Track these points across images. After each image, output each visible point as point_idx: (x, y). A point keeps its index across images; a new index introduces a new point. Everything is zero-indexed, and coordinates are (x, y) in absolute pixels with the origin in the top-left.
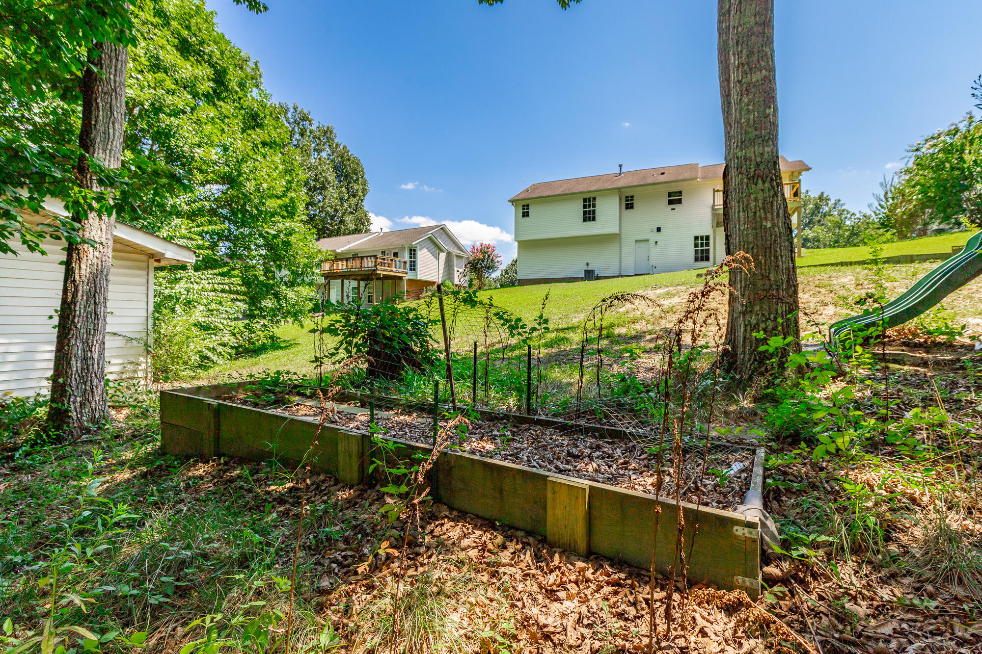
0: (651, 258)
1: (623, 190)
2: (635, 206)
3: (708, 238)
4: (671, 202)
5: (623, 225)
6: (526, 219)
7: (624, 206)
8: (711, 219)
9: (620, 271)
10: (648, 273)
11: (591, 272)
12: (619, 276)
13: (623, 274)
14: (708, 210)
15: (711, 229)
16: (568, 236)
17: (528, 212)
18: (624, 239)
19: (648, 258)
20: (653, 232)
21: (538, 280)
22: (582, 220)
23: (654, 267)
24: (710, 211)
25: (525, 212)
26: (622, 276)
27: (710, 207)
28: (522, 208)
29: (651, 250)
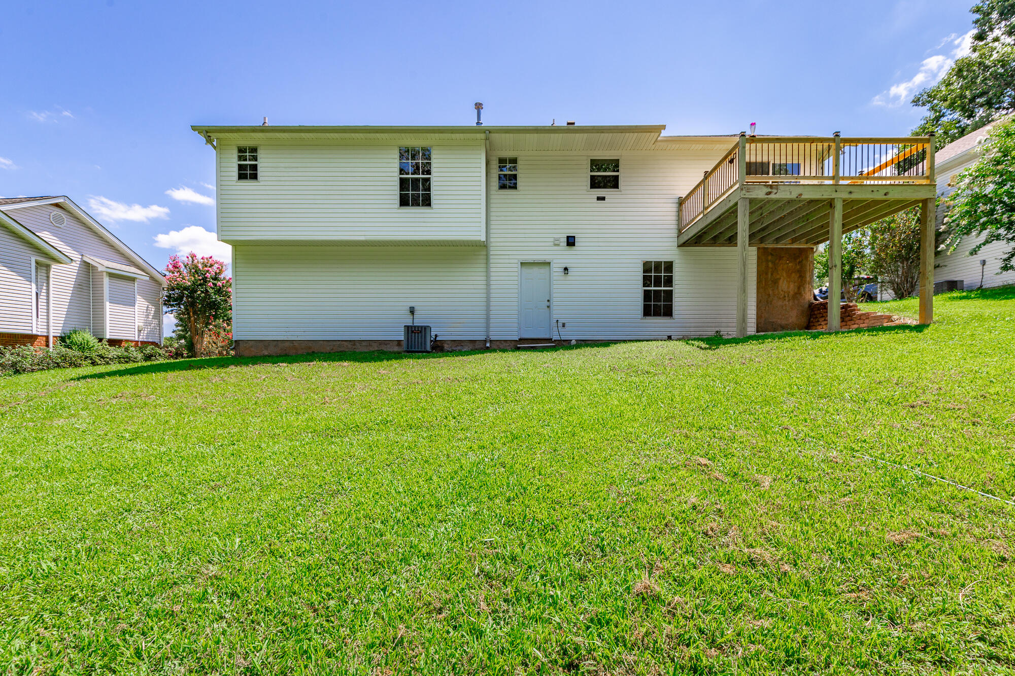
0: (555, 303)
1: (494, 136)
2: (520, 182)
3: (669, 266)
4: (595, 183)
5: (494, 225)
6: (248, 184)
7: (495, 183)
8: (675, 227)
9: (488, 331)
10: (547, 336)
11: (421, 332)
12: (485, 341)
13: (493, 338)
14: (672, 208)
15: (676, 248)
16: (362, 238)
17: (255, 167)
18: (496, 257)
19: (548, 304)
20: (558, 245)
21: (287, 344)
22: (398, 202)
23: (560, 325)
24: (675, 209)
25: (246, 165)
26: (491, 341)
27: (677, 201)
28: (235, 154)
29: (555, 287)
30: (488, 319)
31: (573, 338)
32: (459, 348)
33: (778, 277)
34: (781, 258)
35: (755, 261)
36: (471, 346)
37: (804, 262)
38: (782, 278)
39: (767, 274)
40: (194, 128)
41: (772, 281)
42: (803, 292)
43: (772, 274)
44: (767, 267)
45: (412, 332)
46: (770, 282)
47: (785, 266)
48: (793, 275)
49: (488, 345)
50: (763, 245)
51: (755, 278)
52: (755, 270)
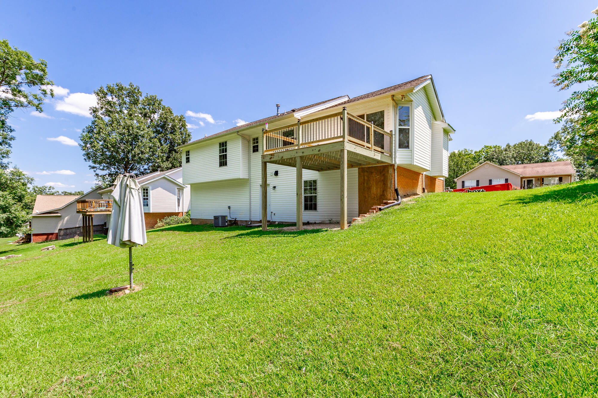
0: (271, 204)
3: (315, 183)
5: (252, 169)
6: (188, 164)
7: (251, 149)
9: (250, 216)
12: (249, 221)
13: (252, 220)
15: (318, 173)
17: (189, 158)
18: (254, 183)
20: (272, 176)
21: (201, 220)
22: (219, 165)
23: (273, 214)
28: (185, 154)
29: (271, 196)
30: (250, 211)
31: (277, 221)
32: (242, 224)
33: (371, 185)
34: (372, 173)
36: (245, 223)
37: (386, 174)
38: (373, 185)
39: (364, 184)
41: (367, 188)
42: (386, 194)
43: (367, 184)
44: (364, 179)
46: (366, 189)
47: (375, 178)
48: (380, 183)
49: (250, 223)
51: (357, 187)
52: (357, 182)
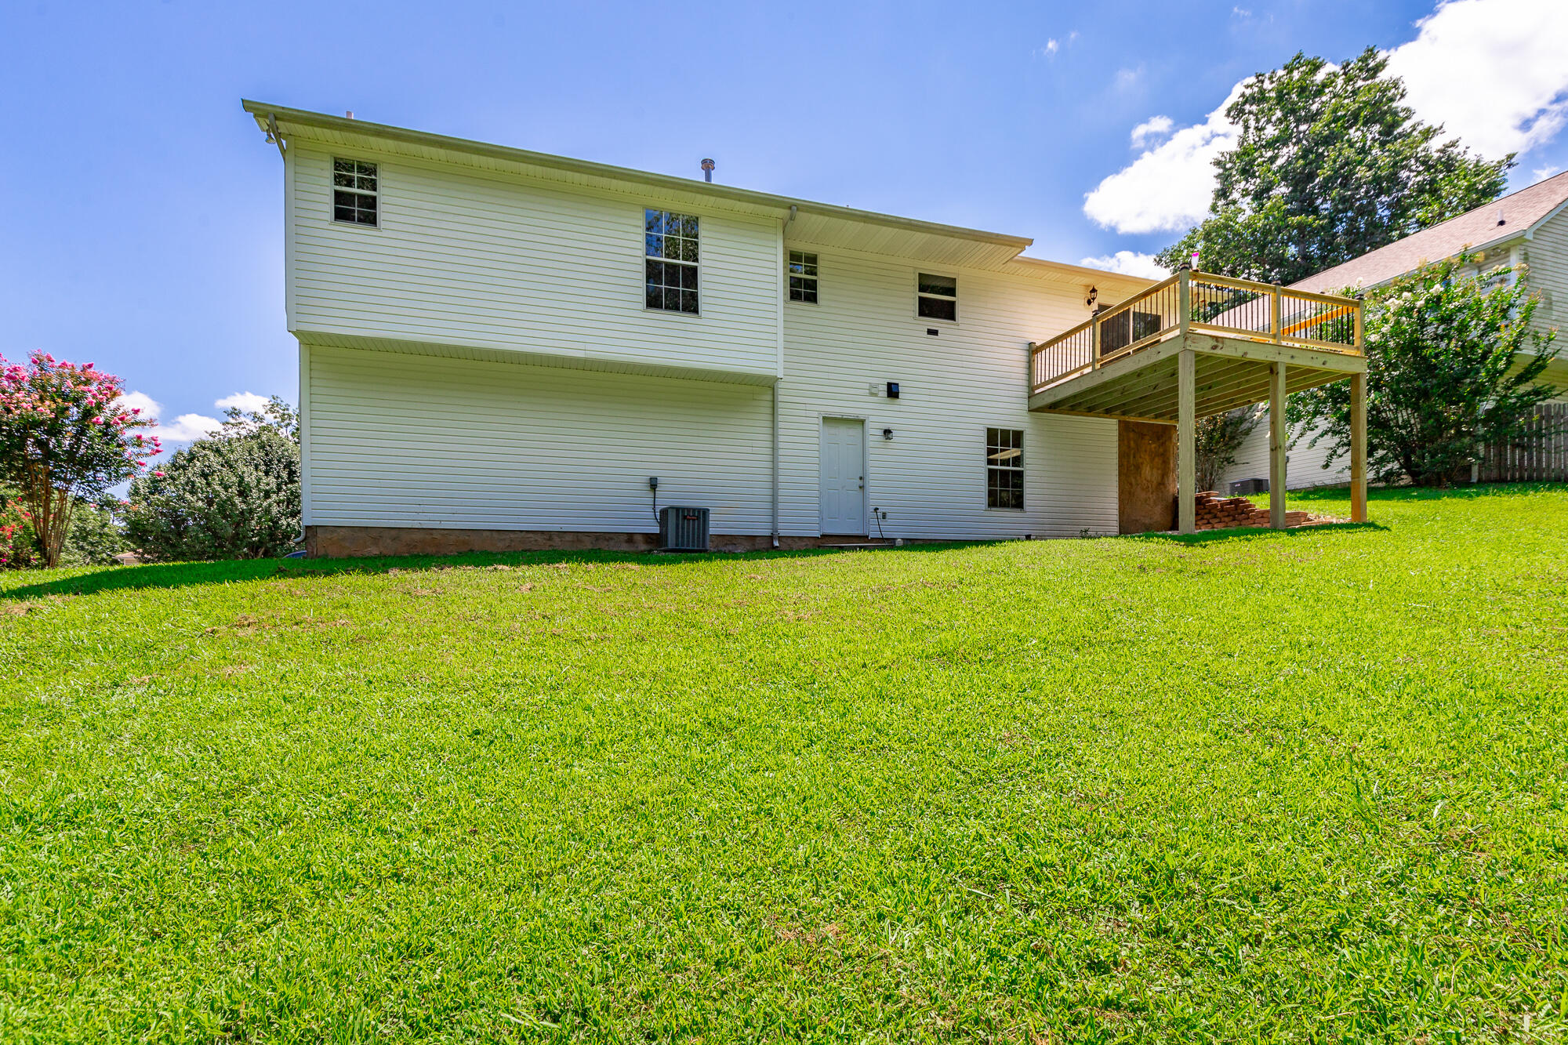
0: (871, 482)
1: (801, 217)
2: (821, 293)
3: (1019, 438)
6: (355, 232)
7: (784, 289)
8: (1025, 383)
9: (775, 521)
10: (859, 532)
11: (698, 518)
12: (771, 538)
13: (782, 533)
14: (1021, 356)
15: (1025, 413)
16: (581, 354)
17: (371, 202)
18: (787, 405)
19: (860, 483)
20: (875, 395)
22: (643, 299)
23: (880, 515)
24: (1025, 359)
25: (352, 195)
26: (780, 538)
27: (1027, 347)
28: (329, 173)
29: (872, 457)
30: (774, 502)
31: (899, 536)
32: (730, 548)
33: (1140, 460)
34: (1142, 436)
35: (1117, 438)
36: (748, 545)
37: (1168, 443)
38: (1145, 462)
39: (1128, 456)
40: (247, 105)
41: (1135, 466)
42: (1166, 482)
43: (1134, 457)
44: (1129, 447)
45: (684, 517)
46: (1132, 467)
47: (1148, 448)
48: (1157, 459)
49: (776, 544)
50: (1126, 418)
51: (1117, 461)
